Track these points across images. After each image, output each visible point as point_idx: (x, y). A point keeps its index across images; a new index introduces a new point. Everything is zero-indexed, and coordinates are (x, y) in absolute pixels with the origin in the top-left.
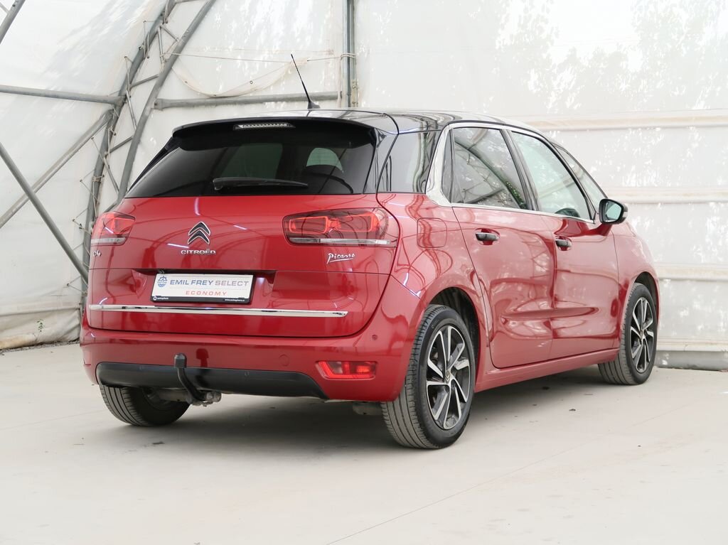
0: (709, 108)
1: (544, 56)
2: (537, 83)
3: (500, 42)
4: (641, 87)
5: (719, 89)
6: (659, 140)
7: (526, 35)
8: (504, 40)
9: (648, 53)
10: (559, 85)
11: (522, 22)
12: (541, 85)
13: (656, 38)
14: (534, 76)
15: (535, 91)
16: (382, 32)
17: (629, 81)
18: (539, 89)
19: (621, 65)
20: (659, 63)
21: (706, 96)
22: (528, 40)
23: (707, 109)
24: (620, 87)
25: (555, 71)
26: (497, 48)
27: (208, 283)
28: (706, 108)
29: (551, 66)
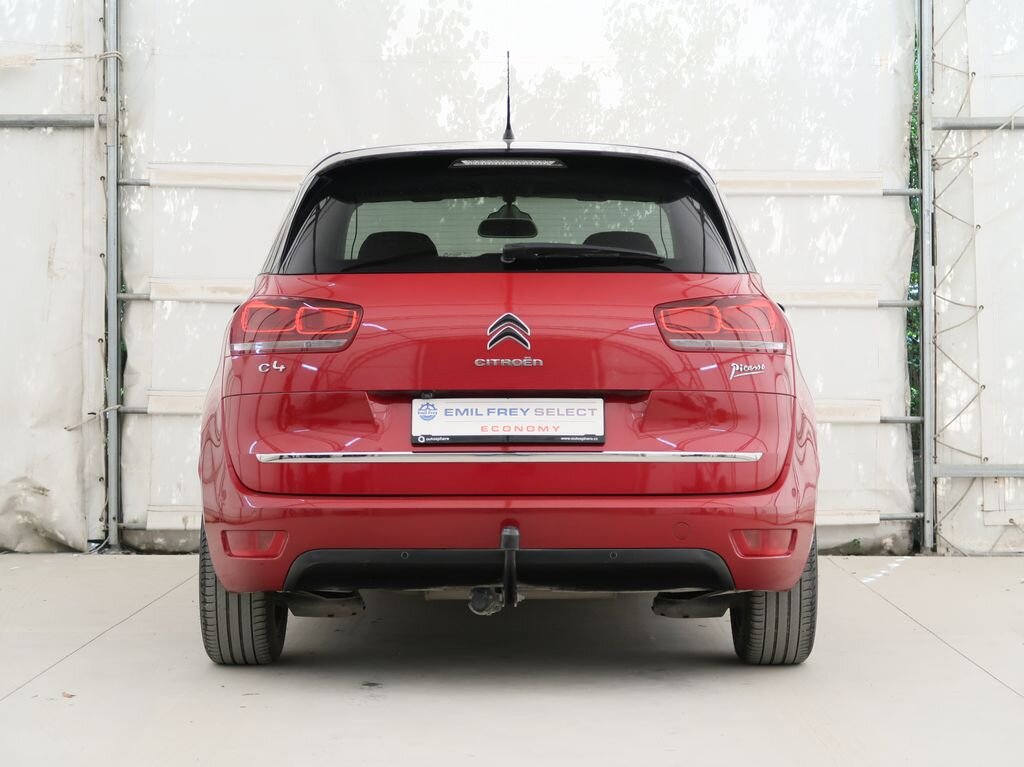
0: (724, 167)
1: (465, 75)
2: (453, 116)
3: (389, 49)
4: (622, 130)
5: (738, 139)
6: (647, 213)
7: (433, 42)
8: (396, 46)
9: (631, 81)
10: (489, 121)
11: (426, 21)
12: (459, 120)
13: (642, 59)
14: (447, 106)
15: (448, 129)
16: (179, 21)
17: (602, 122)
18: (456, 127)
19: (589, 96)
20: (648, 96)
21: (720, 150)
22: (436, 49)
23: (720, 170)
24: (588, 130)
25: (481, 99)
26: (384, 58)
27: (520, 412)
28: (719, 166)
29: (476, 92)
